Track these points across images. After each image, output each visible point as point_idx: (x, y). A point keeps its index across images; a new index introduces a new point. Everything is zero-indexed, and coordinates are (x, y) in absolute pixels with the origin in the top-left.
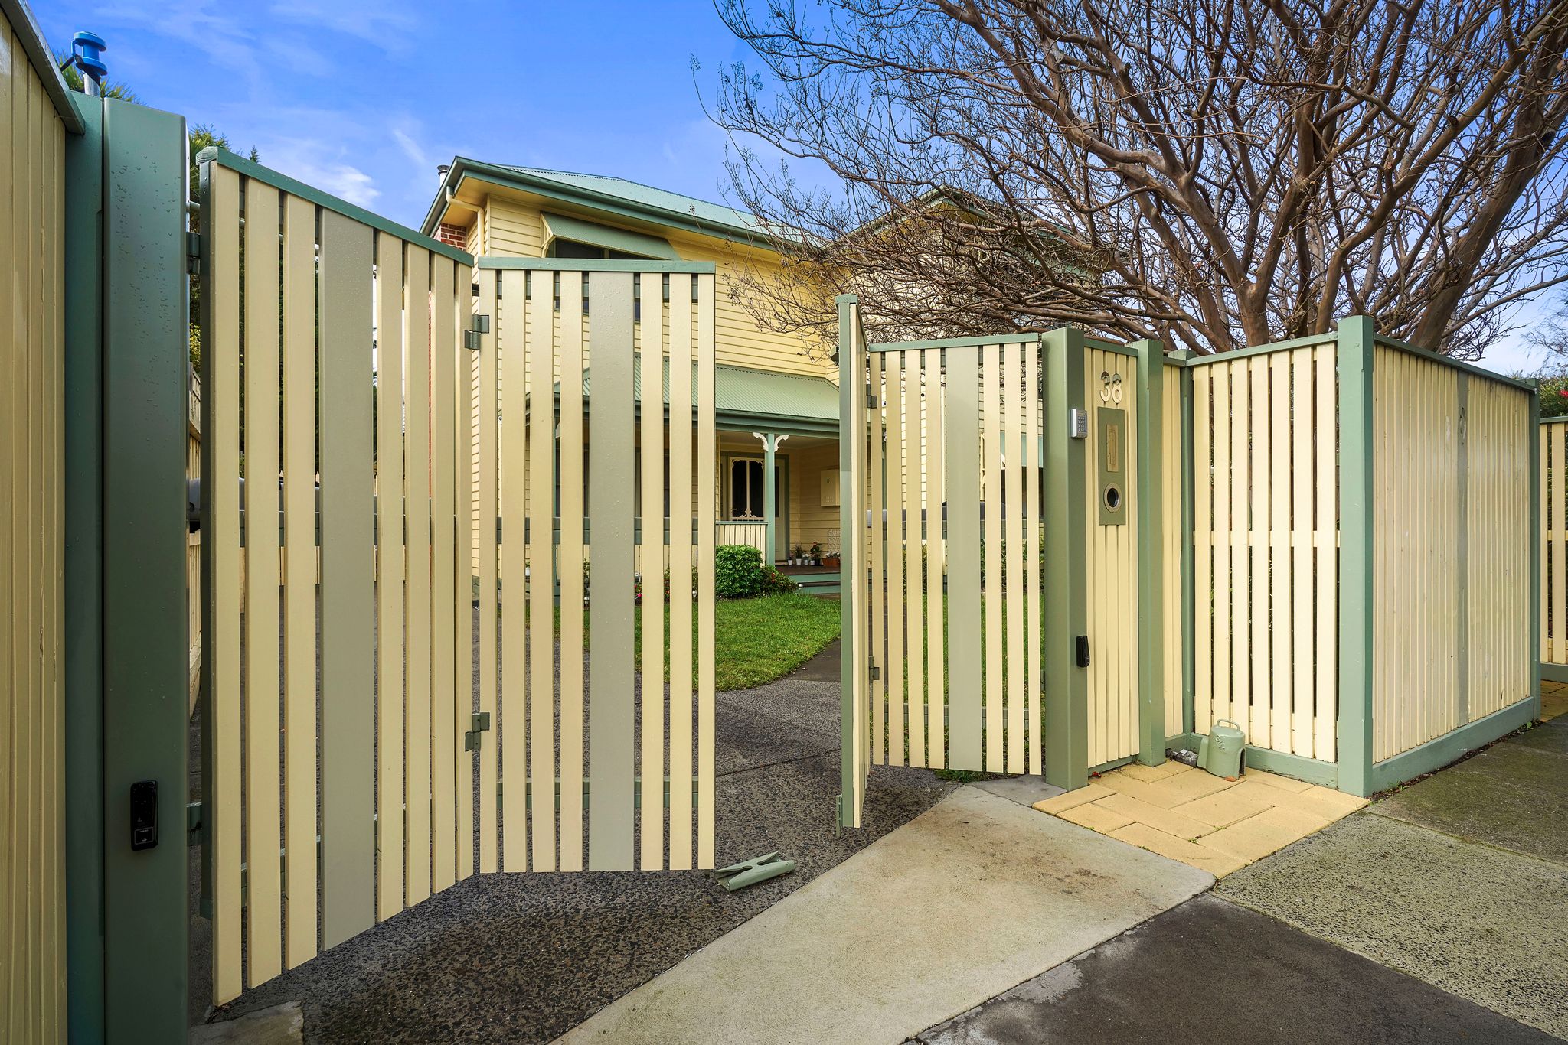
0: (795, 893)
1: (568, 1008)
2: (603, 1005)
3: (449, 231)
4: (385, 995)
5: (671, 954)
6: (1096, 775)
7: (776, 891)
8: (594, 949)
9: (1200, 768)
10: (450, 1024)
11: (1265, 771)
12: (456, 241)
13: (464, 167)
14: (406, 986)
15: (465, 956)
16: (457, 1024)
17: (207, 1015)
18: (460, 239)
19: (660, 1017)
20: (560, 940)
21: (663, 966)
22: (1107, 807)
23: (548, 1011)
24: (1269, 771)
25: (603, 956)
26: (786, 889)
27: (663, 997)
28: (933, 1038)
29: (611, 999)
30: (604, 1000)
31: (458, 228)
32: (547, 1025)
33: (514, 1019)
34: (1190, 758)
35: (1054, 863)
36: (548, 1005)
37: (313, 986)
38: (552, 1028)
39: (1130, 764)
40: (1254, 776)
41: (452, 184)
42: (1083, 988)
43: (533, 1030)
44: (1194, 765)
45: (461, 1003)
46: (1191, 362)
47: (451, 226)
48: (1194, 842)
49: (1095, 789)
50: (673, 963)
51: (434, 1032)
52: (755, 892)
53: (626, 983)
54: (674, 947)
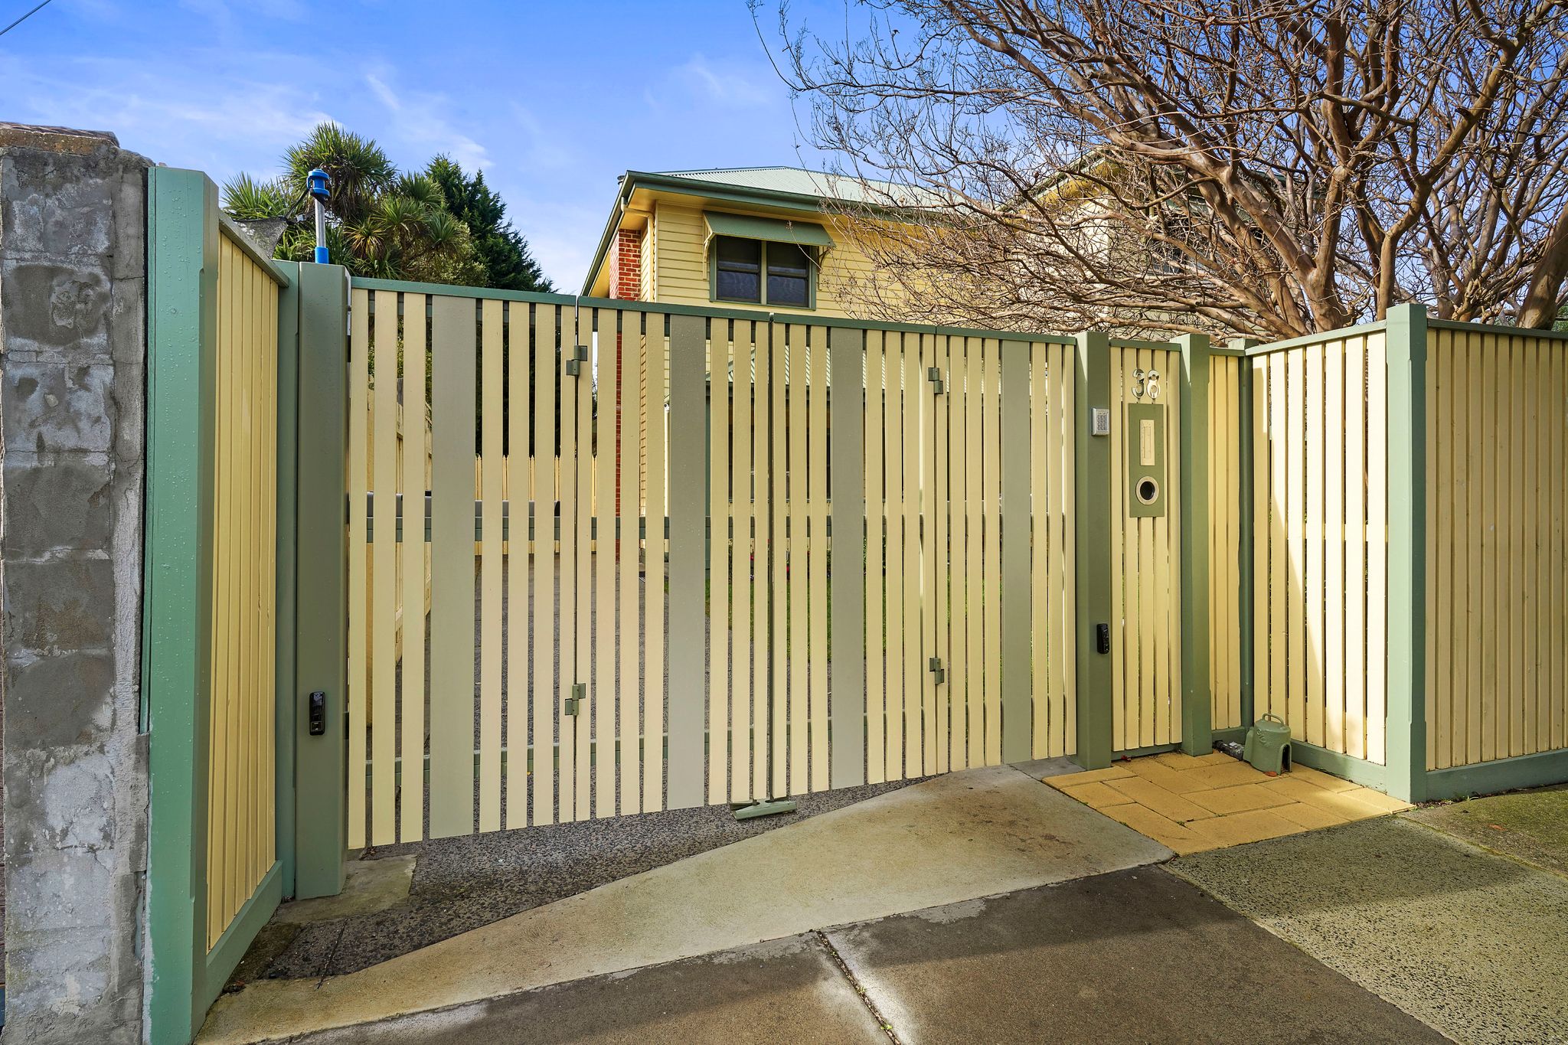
0: (788, 826)
1: (583, 881)
2: (607, 881)
3: (626, 236)
4: (469, 858)
5: (670, 856)
6: (1125, 758)
7: (774, 823)
8: (618, 847)
9: (1245, 761)
10: (503, 880)
11: (1317, 769)
12: (631, 244)
13: (636, 180)
14: (484, 854)
15: (529, 841)
16: (507, 881)
17: (361, 856)
18: (635, 241)
19: (642, 893)
20: (597, 839)
21: (661, 863)
22: (1116, 787)
23: (569, 880)
24: (1321, 770)
25: (621, 852)
26: (782, 822)
27: (650, 883)
28: (832, 933)
29: (614, 879)
30: (610, 879)
31: (633, 232)
32: (565, 889)
33: (545, 883)
34: (1237, 751)
35: (1027, 827)
36: (571, 877)
37: (428, 847)
38: (567, 890)
39: (1171, 752)
40: (1300, 774)
41: (626, 195)
42: (979, 917)
43: (555, 890)
44: (1240, 758)
45: (515, 869)
46: (1249, 352)
47: (628, 231)
48: (1182, 824)
49: (1118, 770)
50: (668, 862)
51: (491, 883)
52: (756, 823)
53: (629, 870)
54: (674, 852)
